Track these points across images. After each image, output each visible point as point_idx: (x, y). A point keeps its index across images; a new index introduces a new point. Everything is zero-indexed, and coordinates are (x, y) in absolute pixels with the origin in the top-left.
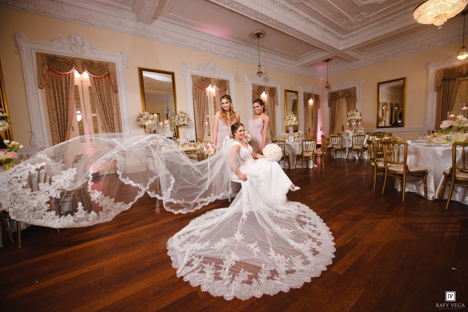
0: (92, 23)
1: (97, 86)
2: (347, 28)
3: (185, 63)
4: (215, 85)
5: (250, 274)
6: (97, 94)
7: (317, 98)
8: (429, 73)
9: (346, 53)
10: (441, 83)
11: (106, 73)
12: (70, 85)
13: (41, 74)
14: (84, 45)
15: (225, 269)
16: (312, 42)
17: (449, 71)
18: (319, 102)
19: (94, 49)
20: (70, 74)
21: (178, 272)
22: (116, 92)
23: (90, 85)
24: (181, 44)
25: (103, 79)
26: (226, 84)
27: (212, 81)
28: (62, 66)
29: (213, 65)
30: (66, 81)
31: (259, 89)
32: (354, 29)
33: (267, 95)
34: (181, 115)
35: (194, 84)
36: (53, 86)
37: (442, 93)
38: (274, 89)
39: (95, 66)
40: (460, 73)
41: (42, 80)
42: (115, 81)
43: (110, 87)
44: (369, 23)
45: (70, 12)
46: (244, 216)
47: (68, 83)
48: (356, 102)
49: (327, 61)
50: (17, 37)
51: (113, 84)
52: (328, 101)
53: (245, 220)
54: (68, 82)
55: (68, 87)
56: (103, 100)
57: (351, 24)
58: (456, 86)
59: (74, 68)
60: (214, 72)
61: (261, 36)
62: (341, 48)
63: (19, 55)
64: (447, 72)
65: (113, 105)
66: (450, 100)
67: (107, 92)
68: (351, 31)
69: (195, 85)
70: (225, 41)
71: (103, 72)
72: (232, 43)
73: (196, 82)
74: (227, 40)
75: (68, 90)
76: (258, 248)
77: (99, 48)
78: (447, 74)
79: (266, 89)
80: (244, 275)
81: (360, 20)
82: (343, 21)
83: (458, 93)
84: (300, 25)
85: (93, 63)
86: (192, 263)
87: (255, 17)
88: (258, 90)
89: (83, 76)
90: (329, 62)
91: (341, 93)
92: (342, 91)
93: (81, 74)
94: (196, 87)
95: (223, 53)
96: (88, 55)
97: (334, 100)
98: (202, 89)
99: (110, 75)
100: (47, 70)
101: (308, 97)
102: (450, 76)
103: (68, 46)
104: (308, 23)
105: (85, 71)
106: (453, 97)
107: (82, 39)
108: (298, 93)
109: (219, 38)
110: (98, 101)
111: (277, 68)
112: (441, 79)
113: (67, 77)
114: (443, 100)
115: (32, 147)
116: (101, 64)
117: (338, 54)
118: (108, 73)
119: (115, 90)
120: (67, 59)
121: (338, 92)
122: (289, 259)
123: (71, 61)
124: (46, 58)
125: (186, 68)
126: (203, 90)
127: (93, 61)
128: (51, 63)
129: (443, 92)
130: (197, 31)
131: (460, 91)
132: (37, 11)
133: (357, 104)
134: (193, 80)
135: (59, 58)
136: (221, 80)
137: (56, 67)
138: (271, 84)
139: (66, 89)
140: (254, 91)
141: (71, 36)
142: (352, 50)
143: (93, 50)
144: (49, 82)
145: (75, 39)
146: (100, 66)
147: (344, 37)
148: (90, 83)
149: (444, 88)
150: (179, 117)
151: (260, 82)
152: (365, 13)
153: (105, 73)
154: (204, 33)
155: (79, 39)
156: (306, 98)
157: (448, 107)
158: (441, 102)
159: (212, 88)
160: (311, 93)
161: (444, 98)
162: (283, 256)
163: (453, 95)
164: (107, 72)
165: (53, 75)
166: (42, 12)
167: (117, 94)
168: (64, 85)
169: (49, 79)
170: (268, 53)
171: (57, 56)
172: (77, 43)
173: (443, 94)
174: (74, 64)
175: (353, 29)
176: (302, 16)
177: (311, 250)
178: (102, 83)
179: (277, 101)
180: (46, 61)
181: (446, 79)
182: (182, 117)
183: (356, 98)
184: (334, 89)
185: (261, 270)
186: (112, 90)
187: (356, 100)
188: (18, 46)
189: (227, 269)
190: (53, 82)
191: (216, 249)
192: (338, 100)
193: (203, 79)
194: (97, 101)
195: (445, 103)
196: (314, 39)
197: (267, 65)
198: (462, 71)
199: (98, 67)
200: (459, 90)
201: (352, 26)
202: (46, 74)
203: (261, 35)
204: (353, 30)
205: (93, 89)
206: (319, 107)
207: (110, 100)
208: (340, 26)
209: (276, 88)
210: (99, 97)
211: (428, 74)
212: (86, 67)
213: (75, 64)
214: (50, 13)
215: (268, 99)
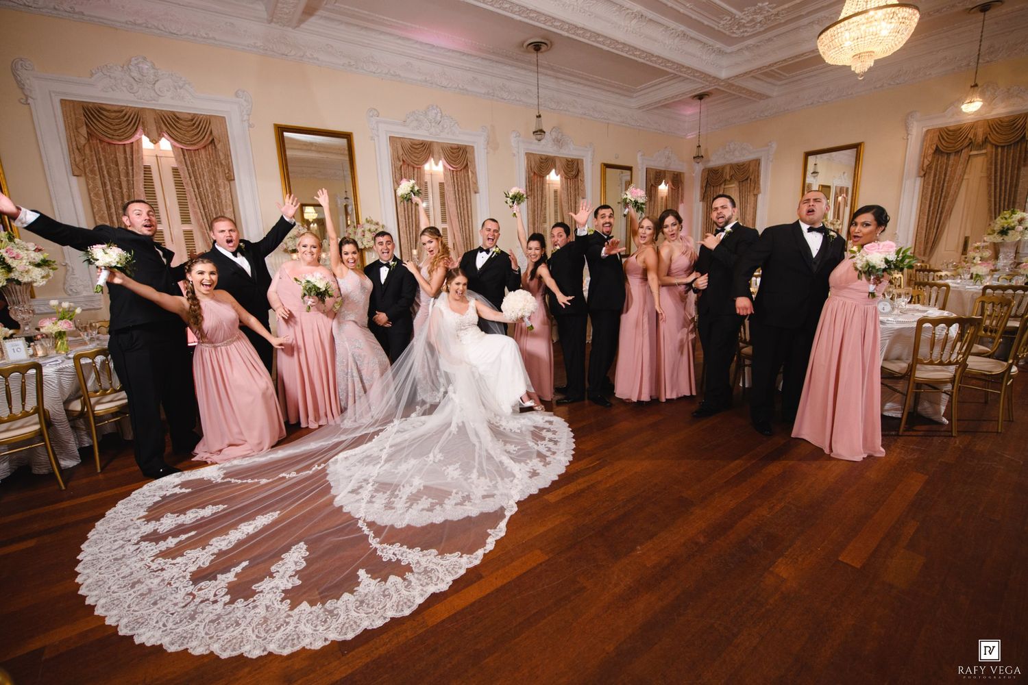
0: (172, 31)
1: (190, 168)
2: (733, 33)
3: (375, 109)
4: (443, 159)
5: (434, 501)
6: (190, 185)
7: (677, 181)
8: (909, 137)
9: (737, 84)
10: (930, 160)
11: (208, 139)
12: (135, 167)
13: (75, 146)
14: (158, 81)
15: (401, 498)
16: (656, 63)
17: (949, 133)
18: (682, 189)
19: (181, 88)
20: (132, 143)
21: (337, 499)
22: (230, 179)
23: (175, 165)
24: (365, 68)
25: (203, 152)
26: (468, 155)
27: (436, 149)
28: (116, 127)
29: (436, 114)
30: (126, 158)
31: (542, 162)
32: (748, 34)
33: (562, 177)
34: (367, 226)
35: (396, 158)
36: (100, 169)
37: (931, 181)
38: (575, 164)
39: (184, 125)
40: (970, 139)
41: (77, 159)
42: (228, 156)
43: (217, 169)
44: (780, 24)
45: (123, 7)
46: (453, 428)
47: (129, 163)
48: (759, 193)
49: (700, 97)
50: (20, 67)
51: (223, 162)
52: (702, 188)
53: (454, 434)
54: (129, 160)
55: (130, 171)
56: (204, 197)
57: (740, 26)
58: (960, 167)
59: (140, 130)
60: (441, 128)
61: (544, 48)
62: (723, 74)
63: (27, 106)
64: (945, 138)
65: (224, 206)
66: (946, 197)
67: (211, 180)
68: (743, 39)
69: (399, 159)
70: (465, 57)
71: (201, 138)
72: (479, 61)
73: (401, 152)
74: (468, 55)
75: (131, 176)
76: (459, 470)
77: (189, 84)
78: (945, 141)
79: (558, 164)
80: (425, 502)
81: (759, 18)
82: (721, 19)
83: (964, 183)
84: (626, 28)
85: (178, 118)
86: (360, 491)
87: (523, 15)
88: (539, 167)
89: (159, 146)
90: (706, 100)
91: (728, 169)
92: (732, 166)
93: (155, 144)
94: (401, 163)
95: (460, 86)
96: (169, 102)
97: (713, 186)
98: (414, 168)
99: (216, 143)
100: (86, 136)
101: (656, 178)
102: (951, 145)
103: (125, 84)
104: (645, 24)
105: (163, 136)
106: (952, 192)
107: (153, 67)
108: (634, 170)
109: (449, 50)
110: (194, 200)
111: (585, 114)
112: (932, 151)
113: (128, 149)
114: (931, 196)
115: (70, 295)
116: (196, 121)
117: (719, 85)
118: (211, 139)
119: (227, 175)
120: (124, 113)
121: (723, 167)
122: (494, 482)
123: (135, 115)
124: (82, 111)
125: (377, 122)
126: (416, 169)
127: (178, 115)
128: (94, 122)
129: (934, 181)
130: (400, 38)
131: (968, 179)
132: (55, 9)
133: (760, 197)
134: (394, 150)
135: (108, 111)
136: (456, 146)
137: (104, 129)
138: (570, 152)
139: (127, 174)
140: (530, 169)
141: (130, 61)
142: (752, 76)
143: (178, 90)
144: (92, 160)
145: (139, 68)
146: (194, 124)
147: (729, 49)
148: (174, 160)
149: (936, 170)
150: (364, 231)
151: (546, 148)
152: (767, 3)
153: (205, 139)
154: (417, 42)
155: (146, 67)
156: (653, 182)
157: (942, 213)
158: (928, 202)
159: (437, 164)
160: (664, 169)
161: (934, 193)
162: (488, 480)
163: (952, 187)
164: (209, 137)
165: (99, 146)
166: (66, 11)
167: (232, 182)
168: (122, 168)
169: (91, 156)
170: (565, 80)
171: (104, 106)
172: (143, 76)
173: (933, 185)
174: (141, 123)
175: (746, 34)
176: (628, 9)
177: (530, 472)
178: (200, 161)
179: (584, 190)
180: (83, 118)
181: (942, 152)
182: (370, 230)
183: (759, 184)
184: (715, 161)
185: (450, 497)
186: (221, 175)
187: (759, 188)
188: (22, 89)
189: (405, 497)
190: (99, 161)
191: (398, 473)
192: (723, 186)
193: (416, 147)
194: (191, 199)
195: (935, 203)
196: (658, 57)
197: (561, 108)
198: (975, 135)
199: (189, 126)
200: (966, 177)
201: (745, 29)
202: (84, 146)
203: (542, 47)
204: (748, 37)
205: (181, 173)
206: (682, 202)
207: (219, 196)
208: (716, 28)
209: (582, 160)
210: (196, 190)
211: (908, 139)
212: (165, 128)
213: (143, 123)
214: (82, 14)
215: (562, 185)
